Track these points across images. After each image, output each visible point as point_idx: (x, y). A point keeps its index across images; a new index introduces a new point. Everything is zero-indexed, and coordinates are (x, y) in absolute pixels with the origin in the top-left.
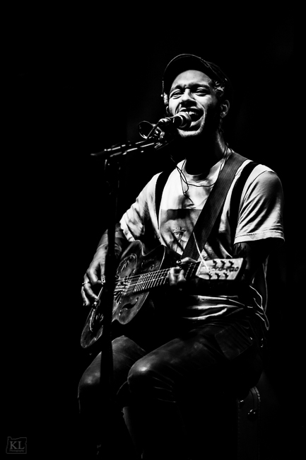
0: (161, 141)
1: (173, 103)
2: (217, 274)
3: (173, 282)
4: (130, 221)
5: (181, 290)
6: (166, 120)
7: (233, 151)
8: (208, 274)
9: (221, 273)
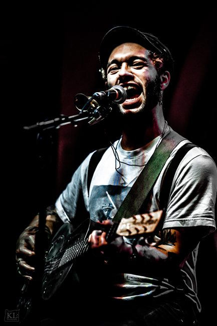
0: (96, 115)
1: (112, 78)
2: (136, 229)
3: (94, 245)
4: (65, 201)
5: (103, 252)
6: (100, 94)
7: (171, 130)
8: (128, 230)
9: (140, 228)
